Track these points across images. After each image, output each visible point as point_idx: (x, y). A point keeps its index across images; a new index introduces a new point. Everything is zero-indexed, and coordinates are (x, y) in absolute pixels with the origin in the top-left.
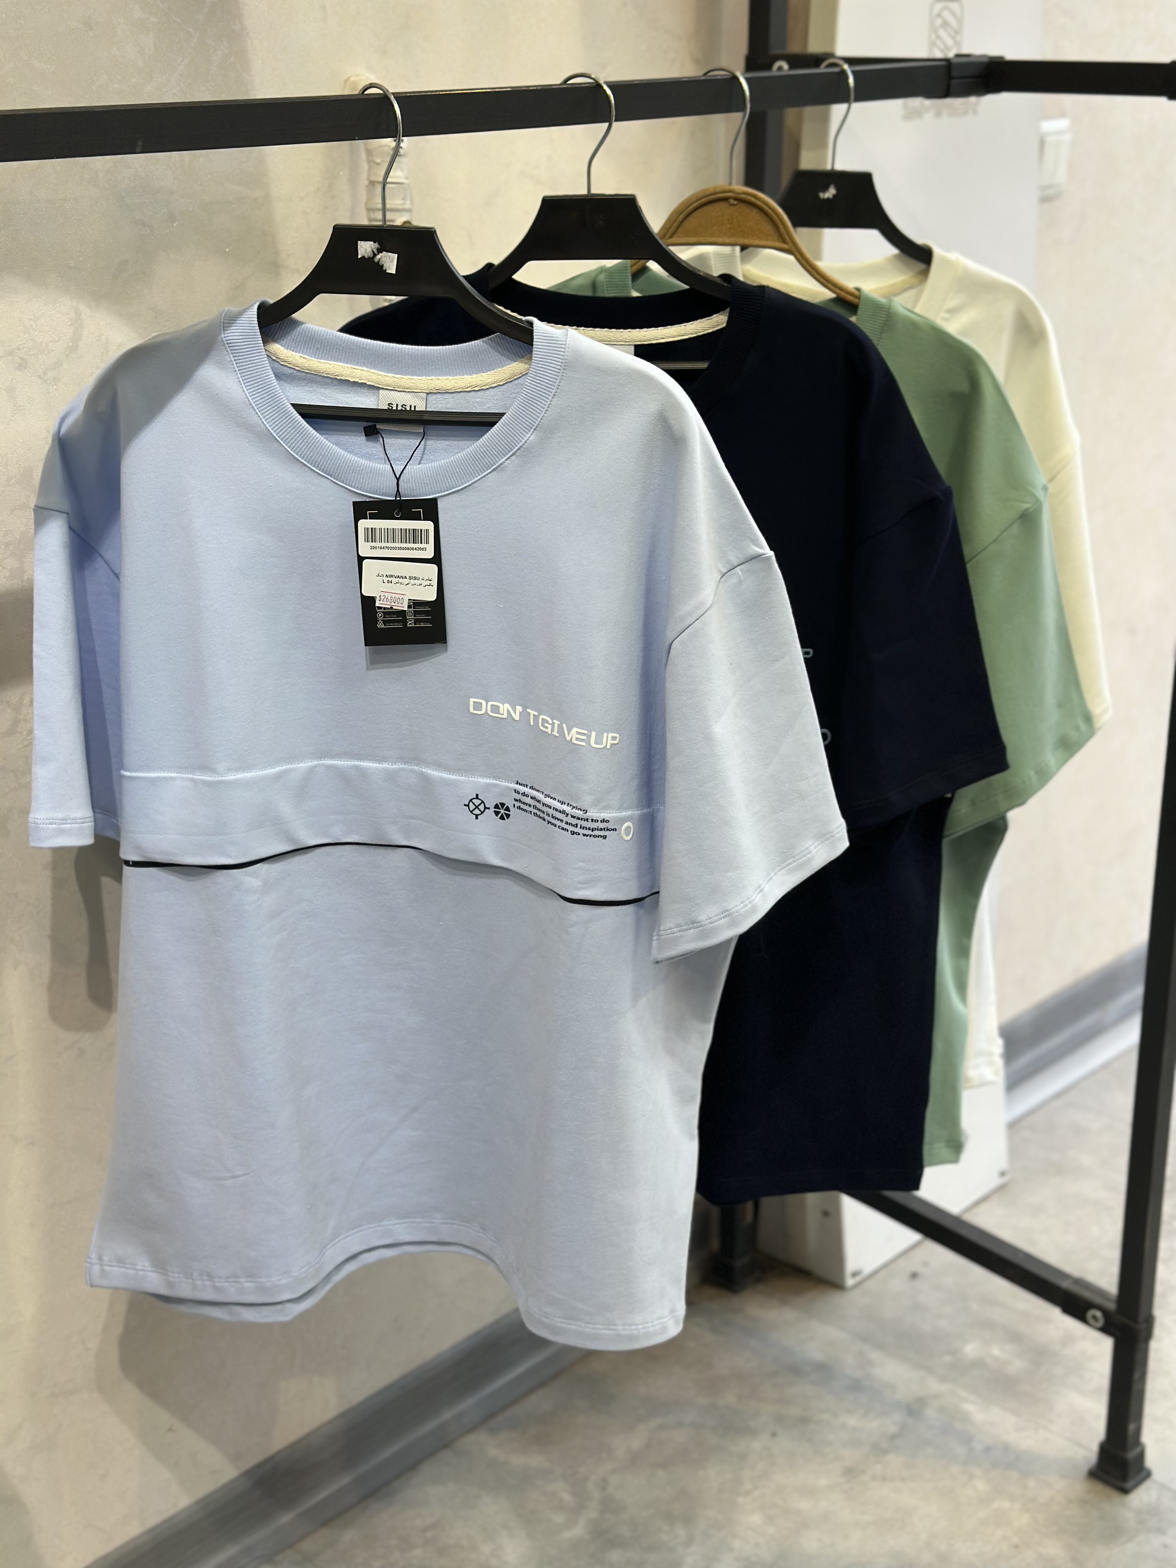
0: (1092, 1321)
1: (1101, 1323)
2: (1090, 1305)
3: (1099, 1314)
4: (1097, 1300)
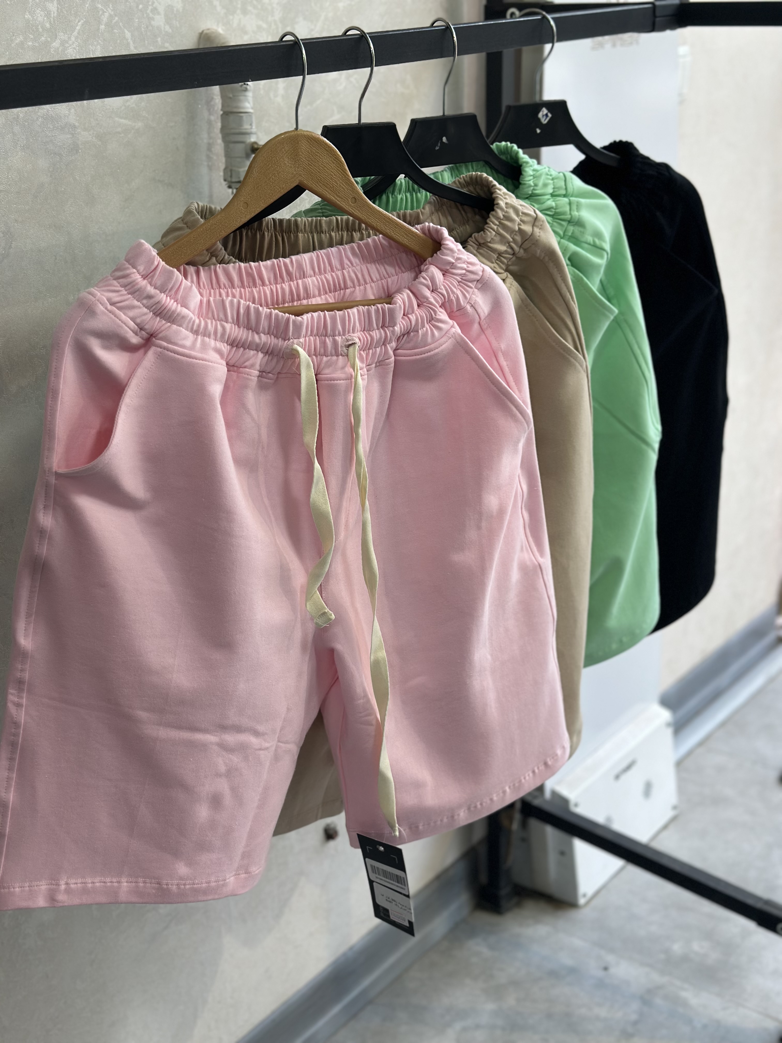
2: (779, 921)
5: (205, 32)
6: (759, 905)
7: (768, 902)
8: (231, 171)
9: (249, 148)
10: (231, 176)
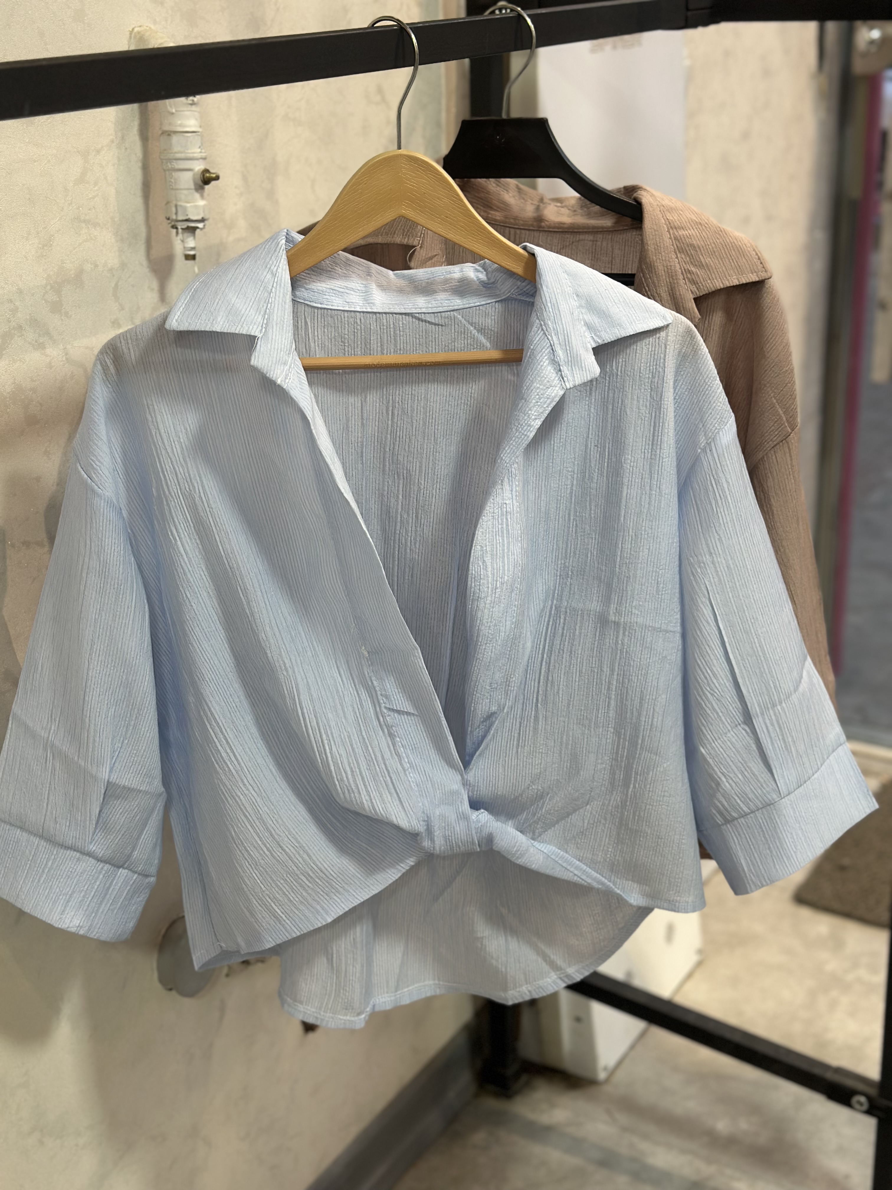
0: (857, 1106)
1: (865, 1107)
2: (854, 1092)
3: (863, 1099)
4: (860, 1087)
5: (136, 30)
6: (829, 1076)
7: (838, 1070)
8: (176, 206)
9: (199, 177)
10: (176, 214)
